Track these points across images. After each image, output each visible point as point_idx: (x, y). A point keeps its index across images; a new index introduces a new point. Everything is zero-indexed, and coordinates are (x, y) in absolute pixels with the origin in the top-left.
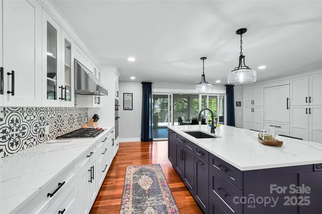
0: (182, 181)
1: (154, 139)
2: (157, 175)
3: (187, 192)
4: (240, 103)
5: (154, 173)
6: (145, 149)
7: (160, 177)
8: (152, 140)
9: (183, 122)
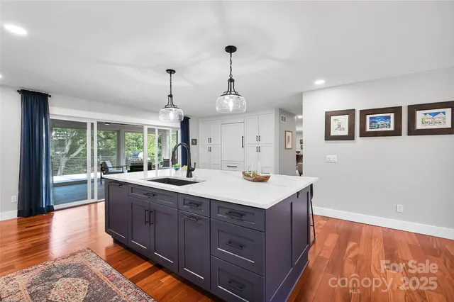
0: (146, 259)
1: (55, 207)
2: (93, 268)
3: (160, 273)
4: (196, 140)
5: (82, 267)
6: (38, 229)
7: (101, 269)
8: (50, 210)
9: (110, 170)
